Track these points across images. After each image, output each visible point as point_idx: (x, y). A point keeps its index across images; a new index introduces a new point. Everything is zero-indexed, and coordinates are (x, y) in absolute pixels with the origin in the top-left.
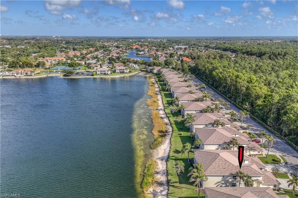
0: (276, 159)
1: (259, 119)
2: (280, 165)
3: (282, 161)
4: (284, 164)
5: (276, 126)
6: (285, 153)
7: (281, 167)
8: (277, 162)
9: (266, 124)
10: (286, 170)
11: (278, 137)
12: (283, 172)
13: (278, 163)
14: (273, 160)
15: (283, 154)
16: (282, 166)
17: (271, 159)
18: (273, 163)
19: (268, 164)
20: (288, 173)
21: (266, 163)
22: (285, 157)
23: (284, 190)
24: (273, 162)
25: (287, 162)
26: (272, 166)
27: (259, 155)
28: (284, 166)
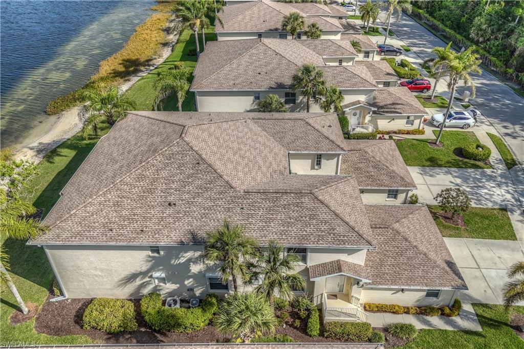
0: (472, 149)
1: (446, 26)
2: (484, 174)
3: (495, 155)
4: (501, 168)
5: (496, 39)
6: (514, 124)
7: (488, 180)
8: (472, 162)
9: (465, 37)
10: (508, 196)
11: (495, 73)
12: (490, 205)
13: (478, 163)
14: (460, 152)
15: (505, 127)
16: (491, 178)
17: (453, 148)
18: (457, 166)
19: (437, 170)
20: (512, 211)
21: (428, 163)
22: (509, 141)
23: (480, 311)
24: (457, 158)
25: (513, 160)
26: (450, 177)
27: (408, 133)
28: (502, 176)
